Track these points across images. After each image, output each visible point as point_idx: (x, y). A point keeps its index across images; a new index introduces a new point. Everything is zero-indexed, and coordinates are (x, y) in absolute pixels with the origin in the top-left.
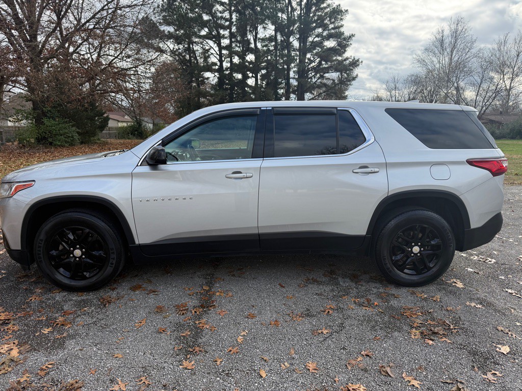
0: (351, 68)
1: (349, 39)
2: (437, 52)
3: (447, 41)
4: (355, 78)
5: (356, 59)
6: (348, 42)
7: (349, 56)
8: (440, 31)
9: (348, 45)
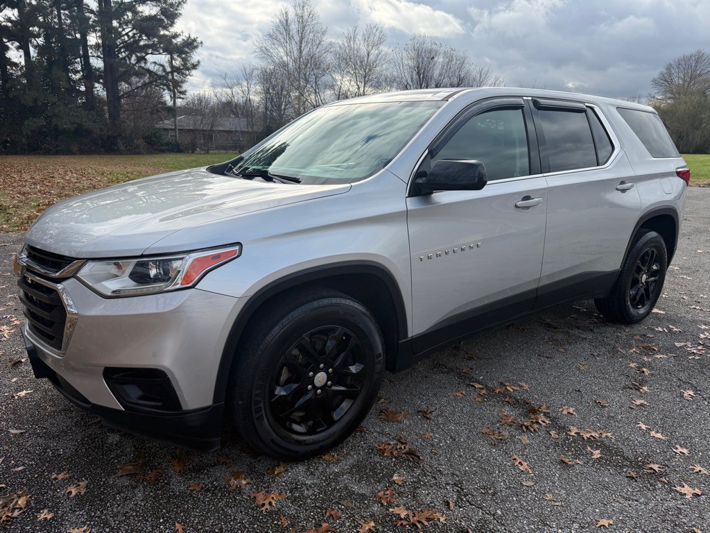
0: (186, 49)
1: (178, 6)
2: (282, 40)
3: (294, 27)
4: (196, 65)
5: (192, 38)
6: (176, 10)
7: (179, 32)
8: (284, 12)
9: (176, 14)
